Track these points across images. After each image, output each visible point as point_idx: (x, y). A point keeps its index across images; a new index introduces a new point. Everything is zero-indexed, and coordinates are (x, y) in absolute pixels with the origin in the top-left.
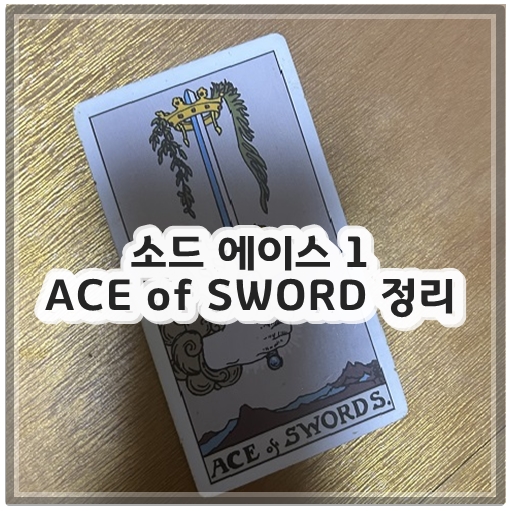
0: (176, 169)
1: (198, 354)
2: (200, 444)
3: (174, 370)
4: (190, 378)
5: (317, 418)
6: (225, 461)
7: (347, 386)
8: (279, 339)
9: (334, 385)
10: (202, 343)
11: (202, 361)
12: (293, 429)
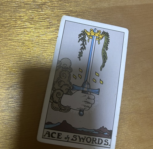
0: (82, 46)
1: (60, 98)
2: (46, 124)
3: (50, 98)
4: (54, 103)
5: (85, 137)
6: (50, 134)
7: (99, 133)
8: (86, 108)
9: (95, 130)
10: (63, 95)
11: (60, 100)
12: (76, 136)
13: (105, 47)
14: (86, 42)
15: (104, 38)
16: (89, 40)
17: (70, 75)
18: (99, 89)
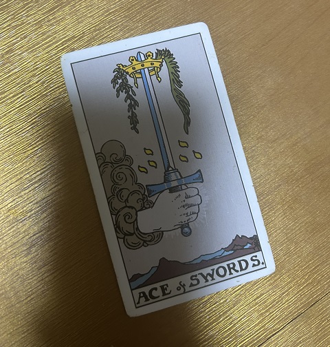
0: (129, 101)
1: (134, 222)
2: (130, 281)
3: (116, 231)
4: (126, 237)
6: (147, 294)
7: (235, 251)
8: (190, 217)
9: (226, 249)
10: (137, 215)
11: (135, 226)
12: (196, 276)
13: (174, 82)
14: (132, 90)
15: (164, 63)
16: (136, 83)
17: (132, 170)
18: (199, 171)
